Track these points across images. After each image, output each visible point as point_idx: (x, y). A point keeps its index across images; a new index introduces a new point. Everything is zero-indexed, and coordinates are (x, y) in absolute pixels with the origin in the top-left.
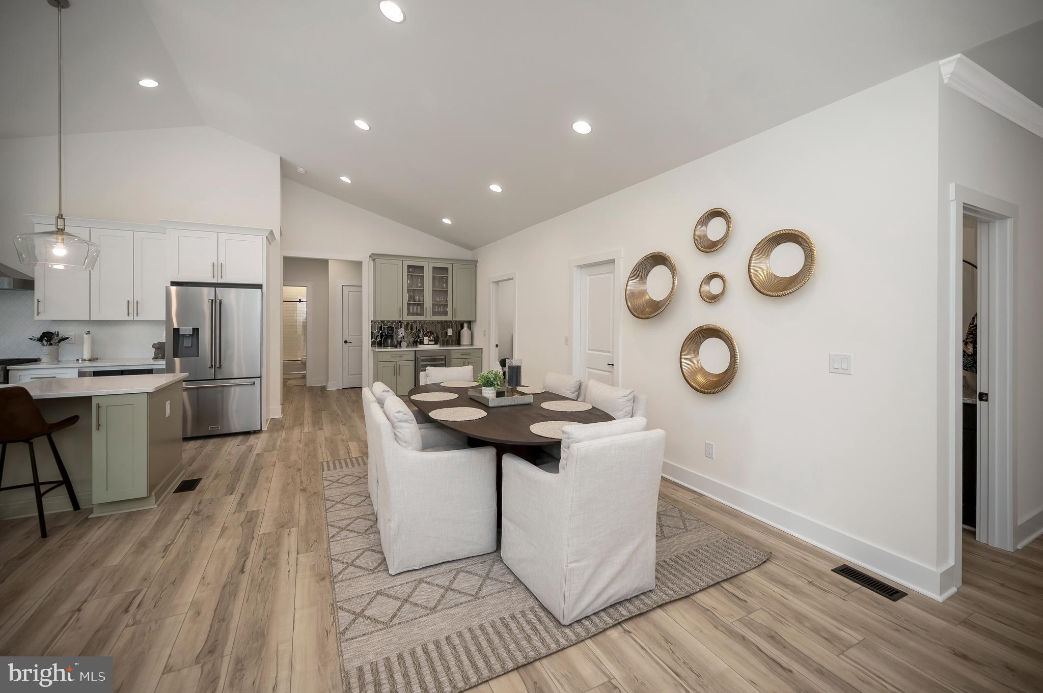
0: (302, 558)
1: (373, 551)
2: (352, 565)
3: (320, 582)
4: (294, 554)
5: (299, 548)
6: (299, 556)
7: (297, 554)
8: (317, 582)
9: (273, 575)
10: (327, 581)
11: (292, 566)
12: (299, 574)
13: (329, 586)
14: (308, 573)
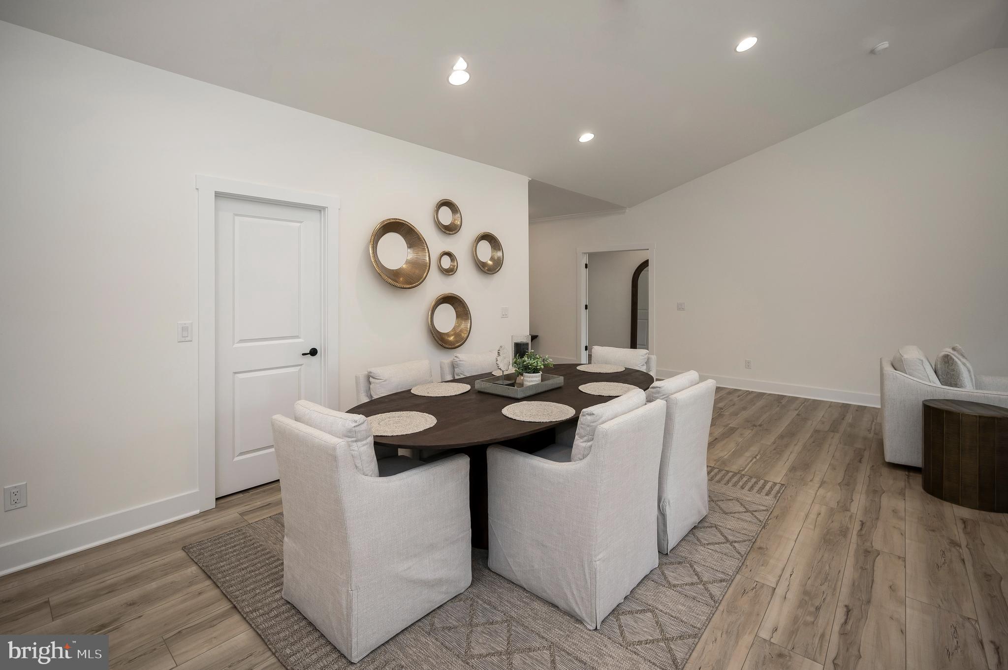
0: (771, 581)
1: (698, 540)
2: (727, 540)
3: (765, 547)
4: (780, 591)
5: (770, 596)
6: (774, 585)
7: (775, 589)
8: (767, 549)
9: (809, 582)
10: (757, 544)
11: (786, 579)
12: (781, 565)
13: (759, 540)
14: (772, 562)
